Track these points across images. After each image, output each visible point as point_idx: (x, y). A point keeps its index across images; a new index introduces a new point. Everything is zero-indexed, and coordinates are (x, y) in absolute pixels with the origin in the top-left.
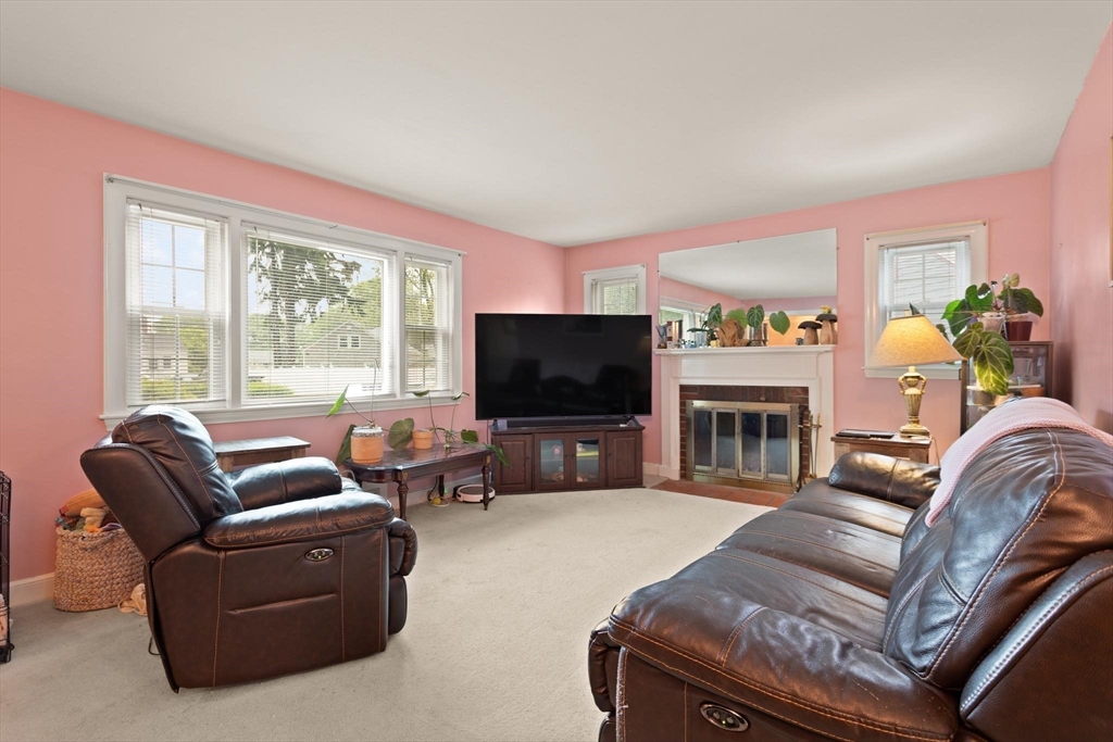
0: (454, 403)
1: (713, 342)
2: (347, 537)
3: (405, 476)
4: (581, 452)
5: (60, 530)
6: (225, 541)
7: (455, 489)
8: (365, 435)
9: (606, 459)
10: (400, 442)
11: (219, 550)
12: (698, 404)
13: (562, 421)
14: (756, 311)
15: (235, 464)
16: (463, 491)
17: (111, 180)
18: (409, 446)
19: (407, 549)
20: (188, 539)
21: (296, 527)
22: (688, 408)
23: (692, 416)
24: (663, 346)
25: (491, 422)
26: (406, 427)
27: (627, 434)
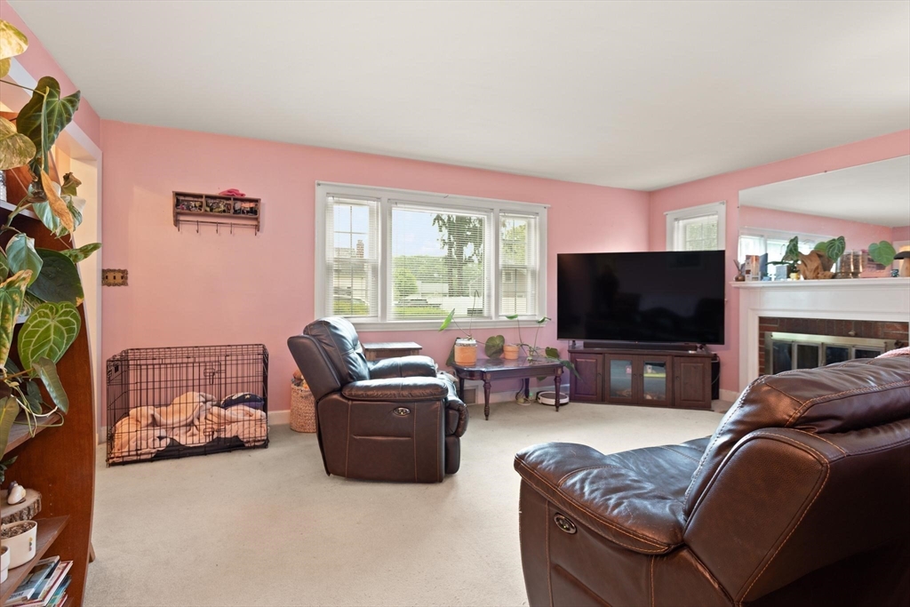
0: (538, 325)
1: (793, 275)
2: (419, 403)
3: (489, 376)
4: (650, 373)
5: (293, 386)
6: (351, 395)
7: (538, 393)
8: (463, 345)
9: (673, 382)
10: (494, 353)
11: (349, 399)
12: (777, 336)
13: (633, 345)
14: (837, 243)
15: (377, 357)
16: (543, 396)
17: (319, 185)
18: (502, 356)
19: (460, 419)
20: (334, 391)
21: (388, 393)
22: (767, 339)
23: (771, 348)
24: (741, 279)
25: (571, 342)
26: (498, 342)
27: (695, 359)
